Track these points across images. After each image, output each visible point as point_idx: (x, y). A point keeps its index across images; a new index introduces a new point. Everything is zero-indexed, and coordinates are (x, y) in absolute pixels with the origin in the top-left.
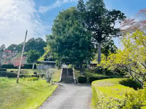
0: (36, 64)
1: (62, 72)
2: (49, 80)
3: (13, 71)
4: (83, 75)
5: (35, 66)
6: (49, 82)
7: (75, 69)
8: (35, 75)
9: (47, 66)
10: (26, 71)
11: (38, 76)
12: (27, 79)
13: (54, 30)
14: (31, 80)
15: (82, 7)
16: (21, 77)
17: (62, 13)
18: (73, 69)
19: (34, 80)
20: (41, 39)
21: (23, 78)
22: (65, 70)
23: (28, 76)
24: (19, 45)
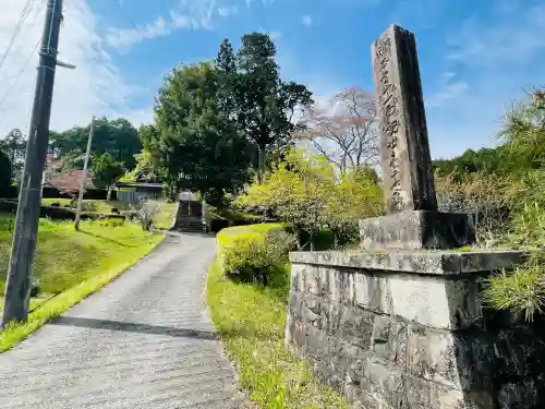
0: (116, 189)
1: (177, 209)
2: (147, 225)
3: (58, 205)
4: (222, 215)
5: (114, 193)
6: (148, 229)
7: (207, 202)
8: (115, 214)
9: (145, 195)
10: (92, 205)
11: (124, 218)
12: (98, 222)
13: (159, 113)
14: (107, 225)
15: (228, 60)
16: (84, 217)
17: (179, 73)
18: (204, 202)
19: (115, 225)
20: (126, 123)
21: (89, 220)
22: (184, 204)
23: (98, 216)
24: (64, 134)
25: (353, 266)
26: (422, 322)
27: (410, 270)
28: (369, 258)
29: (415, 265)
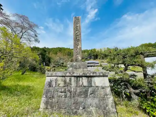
25: (83, 75)
26: (103, 86)
27: (102, 75)
28: (90, 73)
29: (103, 74)
